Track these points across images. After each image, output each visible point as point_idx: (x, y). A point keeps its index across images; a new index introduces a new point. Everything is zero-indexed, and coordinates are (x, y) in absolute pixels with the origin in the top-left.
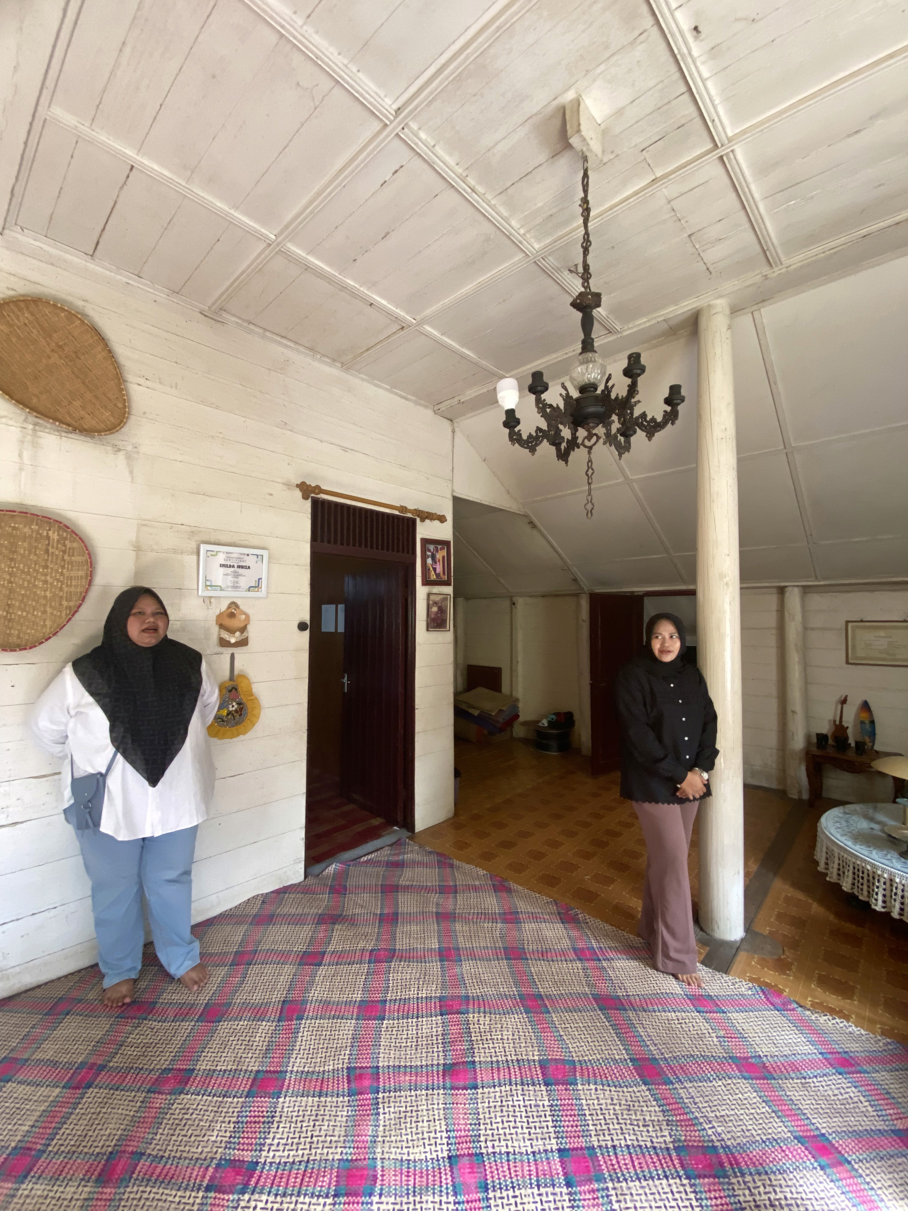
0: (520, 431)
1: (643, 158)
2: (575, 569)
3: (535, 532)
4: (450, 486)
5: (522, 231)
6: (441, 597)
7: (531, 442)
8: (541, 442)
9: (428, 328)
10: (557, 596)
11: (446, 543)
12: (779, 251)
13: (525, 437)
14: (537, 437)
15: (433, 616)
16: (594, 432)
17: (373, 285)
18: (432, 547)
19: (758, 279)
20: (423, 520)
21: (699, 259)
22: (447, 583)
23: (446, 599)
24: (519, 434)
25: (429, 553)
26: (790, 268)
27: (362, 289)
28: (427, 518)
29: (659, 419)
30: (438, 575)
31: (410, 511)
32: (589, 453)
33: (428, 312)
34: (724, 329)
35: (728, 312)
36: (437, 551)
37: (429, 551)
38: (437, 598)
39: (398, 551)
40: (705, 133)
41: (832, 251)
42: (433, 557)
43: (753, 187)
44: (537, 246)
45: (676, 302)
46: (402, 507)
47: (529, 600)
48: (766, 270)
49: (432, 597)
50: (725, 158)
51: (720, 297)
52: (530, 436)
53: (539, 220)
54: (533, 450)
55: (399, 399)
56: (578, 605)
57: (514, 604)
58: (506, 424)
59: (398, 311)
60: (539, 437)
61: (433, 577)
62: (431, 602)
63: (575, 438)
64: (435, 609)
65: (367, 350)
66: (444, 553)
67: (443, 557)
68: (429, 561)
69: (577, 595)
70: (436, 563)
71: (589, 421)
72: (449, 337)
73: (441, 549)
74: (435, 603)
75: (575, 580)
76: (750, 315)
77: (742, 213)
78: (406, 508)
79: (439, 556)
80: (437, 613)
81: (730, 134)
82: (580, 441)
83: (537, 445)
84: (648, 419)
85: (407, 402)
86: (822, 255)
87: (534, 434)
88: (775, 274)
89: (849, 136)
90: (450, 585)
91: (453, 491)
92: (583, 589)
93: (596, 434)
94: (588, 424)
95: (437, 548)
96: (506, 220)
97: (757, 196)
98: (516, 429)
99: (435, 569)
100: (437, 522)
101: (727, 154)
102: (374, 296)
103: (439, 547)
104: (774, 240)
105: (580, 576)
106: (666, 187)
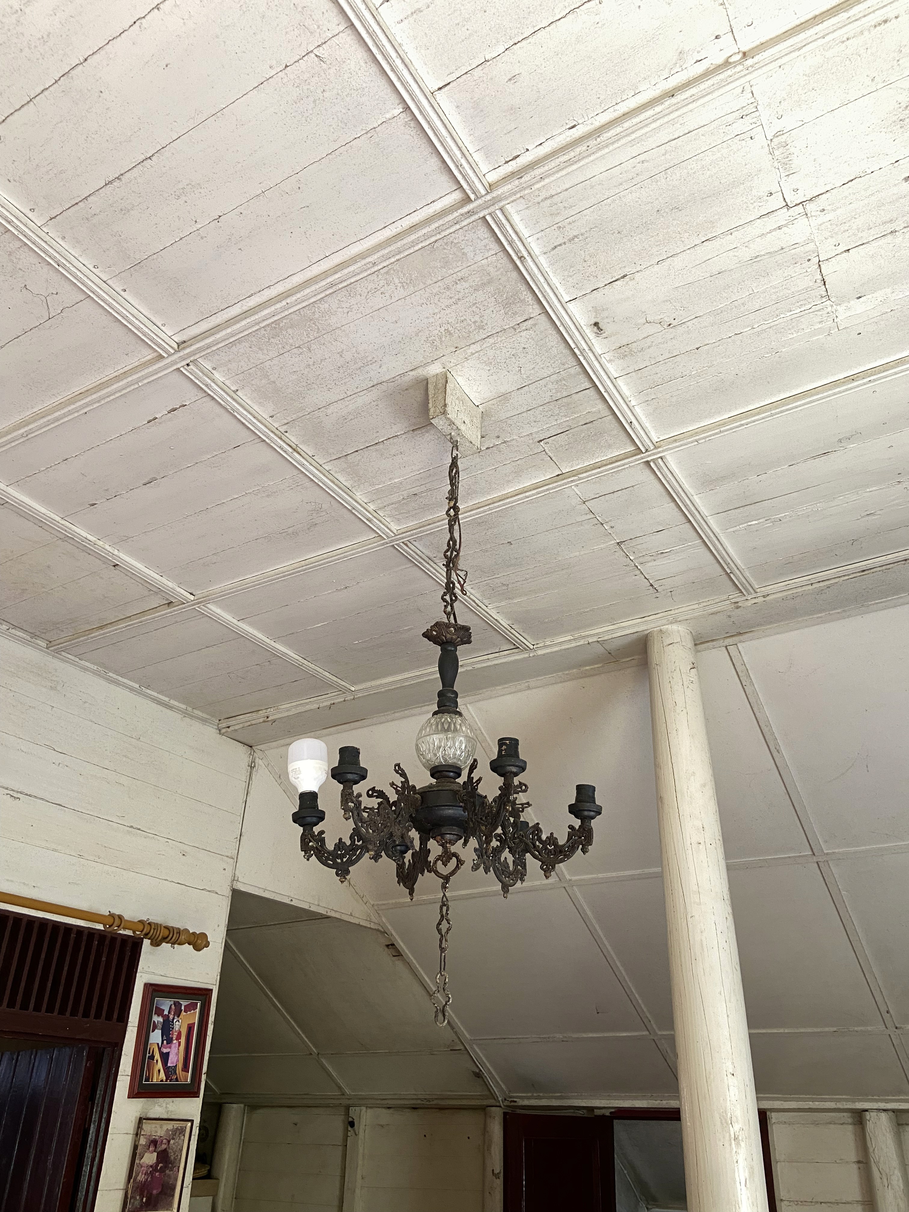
0: (322, 832)
1: (542, 449)
2: (478, 1052)
3: (399, 964)
4: (229, 869)
5: (371, 507)
6: (170, 1126)
7: (342, 857)
8: (359, 858)
9: (215, 609)
10: (441, 1109)
11: (203, 994)
12: (747, 574)
13: (330, 846)
14: (353, 848)
15: (141, 1178)
16: (453, 849)
17: (122, 541)
18: (166, 1005)
19: (726, 606)
20: (156, 943)
21: (638, 572)
22: (189, 1092)
23: (182, 1131)
24: (320, 839)
25: (157, 1019)
26: (768, 598)
27: (101, 543)
28: (165, 939)
29: (562, 840)
30: (169, 1071)
31: (129, 925)
32: (444, 887)
33: (216, 588)
34: (685, 666)
35: (690, 644)
36: (178, 1013)
37: (160, 1012)
38: (158, 1131)
39: (86, 1015)
40: (622, 434)
41: (822, 584)
42: (167, 1029)
43: (697, 499)
44: (394, 527)
45: (612, 620)
46: (112, 915)
47: (385, 1116)
48: (735, 596)
49: (148, 1128)
50: (652, 464)
51: (675, 621)
52: (340, 844)
53: (395, 498)
54: (343, 872)
55: (154, 705)
56: (485, 1131)
57: (352, 1124)
58: (297, 818)
59: (164, 580)
60: (358, 847)
61: (159, 1076)
62: (143, 1141)
63: (425, 852)
64: (150, 1158)
65: (101, 628)
66: (194, 1017)
67: (190, 1028)
68: (156, 1037)
69: (483, 1109)
70: (170, 1041)
71: (443, 830)
72: (251, 624)
73: (188, 1008)
74: (154, 1143)
75: (478, 1075)
76: (724, 649)
77: (688, 525)
78: (120, 917)
79: (180, 1025)
80: (154, 1168)
81: (655, 439)
82: (431, 858)
83: (352, 863)
84: (544, 837)
85: (168, 712)
86: (810, 587)
87: (348, 843)
88: (749, 603)
89: (814, 458)
90: (196, 1095)
91: (234, 879)
92: (493, 1096)
93: (455, 855)
94: (442, 835)
95: (178, 1005)
96: (348, 490)
97: (705, 511)
98: (316, 830)
99: (165, 1057)
100: (188, 948)
101: (653, 460)
102: (121, 555)
103: (184, 1003)
104: (739, 562)
105: (488, 1068)
106: (577, 486)
